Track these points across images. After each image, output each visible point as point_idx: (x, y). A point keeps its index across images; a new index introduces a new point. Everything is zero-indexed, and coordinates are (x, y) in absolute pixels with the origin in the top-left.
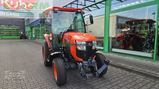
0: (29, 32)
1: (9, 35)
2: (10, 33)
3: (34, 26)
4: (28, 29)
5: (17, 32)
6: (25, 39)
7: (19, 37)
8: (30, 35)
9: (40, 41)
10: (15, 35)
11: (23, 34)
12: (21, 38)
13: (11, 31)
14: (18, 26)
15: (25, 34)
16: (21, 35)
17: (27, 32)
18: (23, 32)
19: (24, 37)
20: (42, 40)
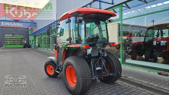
0: (33, 41)
1: (13, 44)
2: (13, 42)
3: (37, 35)
4: (32, 38)
5: (21, 41)
6: (28, 48)
7: (22, 46)
8: (34, 44)
9: (42, 50)
10: (19, 44)
11: (27, 43)
12: (24, 47)
13: (15, 41)
14: (22, 35)
15: (29, 43)
16: (24, 44)
17: (30, 41)
18: (27, 41)
19: (27, 46)
20: (44, 49)
